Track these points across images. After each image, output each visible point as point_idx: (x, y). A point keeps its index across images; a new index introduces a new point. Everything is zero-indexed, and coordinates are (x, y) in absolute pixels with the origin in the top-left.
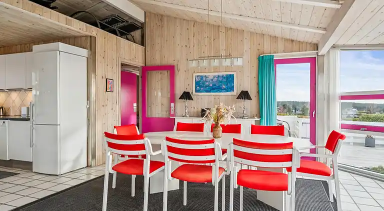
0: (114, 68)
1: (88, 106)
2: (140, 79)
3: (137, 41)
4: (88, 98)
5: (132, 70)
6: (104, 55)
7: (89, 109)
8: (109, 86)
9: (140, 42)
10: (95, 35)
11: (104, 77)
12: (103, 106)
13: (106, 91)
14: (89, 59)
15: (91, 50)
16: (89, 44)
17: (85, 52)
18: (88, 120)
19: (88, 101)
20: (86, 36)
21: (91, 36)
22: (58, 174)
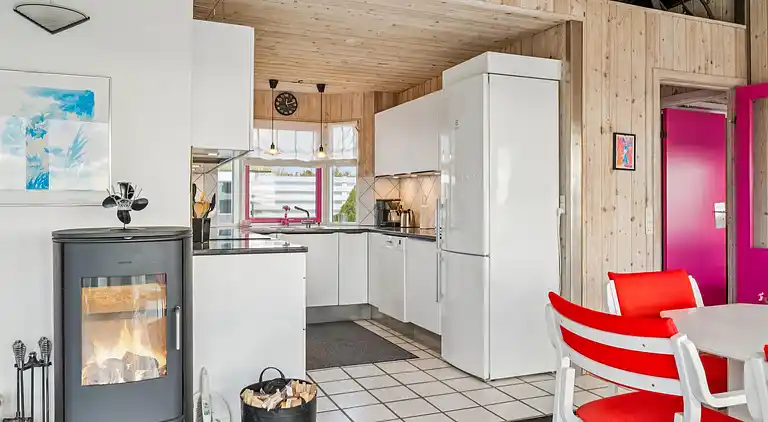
0: (640, 102)
1: (562, 211)
2: (730, 128)
3: (721, 13)
4: (563, 190)
5: (704, 105)
6: (608, 67)
7: (563, 220)
8: (622, 153)
9: (732, 13)
10: (581, 18)
11: (606, 127)
12: (605, 210)
13: (614, 168)
14: (564, 85)
15: (568, 58)
16: (564, 45)
17: (553, 68)
18: (563, 247)
19: (563, 197)
20: (558, 25)
21: (568, 22)
22: (486, 377)
